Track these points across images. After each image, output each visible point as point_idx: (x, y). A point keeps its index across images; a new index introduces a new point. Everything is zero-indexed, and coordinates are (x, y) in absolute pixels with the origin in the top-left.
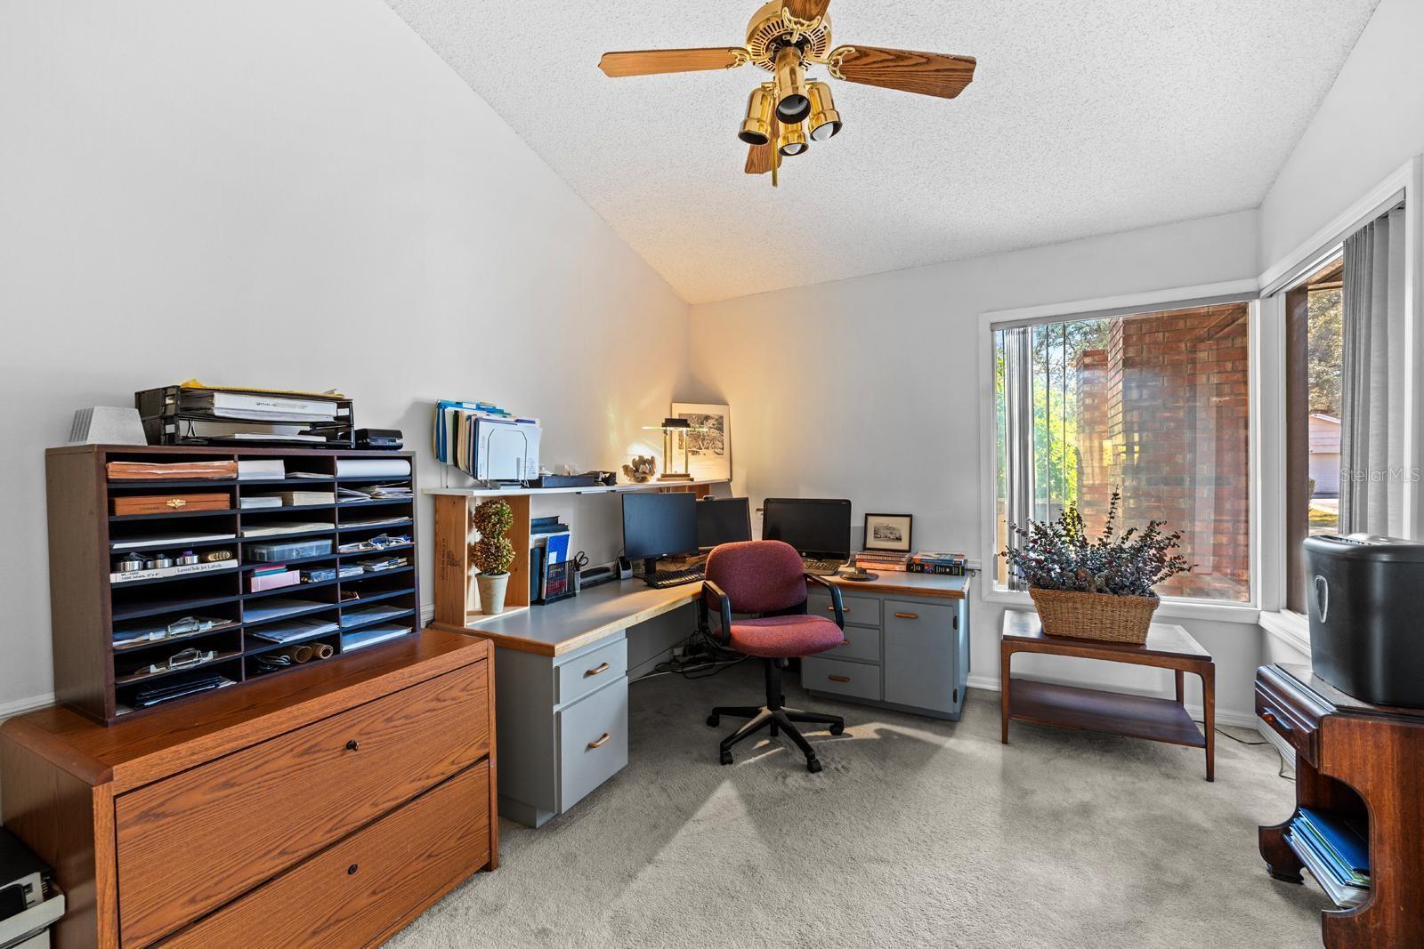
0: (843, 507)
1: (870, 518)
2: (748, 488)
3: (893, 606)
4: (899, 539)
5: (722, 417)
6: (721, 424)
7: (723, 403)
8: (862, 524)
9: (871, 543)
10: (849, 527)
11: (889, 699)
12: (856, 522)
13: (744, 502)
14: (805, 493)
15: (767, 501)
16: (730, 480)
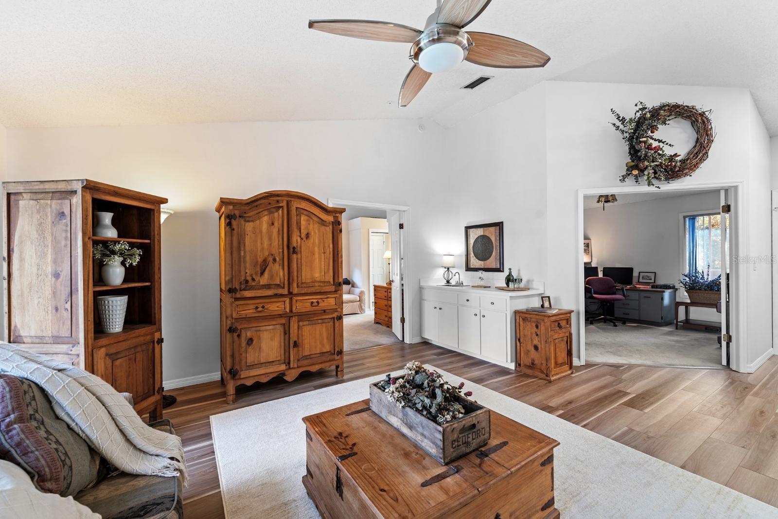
0: (630, 270)
1: (641, 274)
2: (597, 264)
3: (643, 294)
4: (651, 279)
5: (588, 243)
6: (588, 245)
7: (590, 239)
8: (637, 275)
9: (641, 280)
10: (632, 276)
11: (641, 319)
12: (635, 274)
13: (596, 268)
14: (618, 265)
15: (604, 268)
16: (592, 262)
